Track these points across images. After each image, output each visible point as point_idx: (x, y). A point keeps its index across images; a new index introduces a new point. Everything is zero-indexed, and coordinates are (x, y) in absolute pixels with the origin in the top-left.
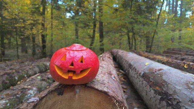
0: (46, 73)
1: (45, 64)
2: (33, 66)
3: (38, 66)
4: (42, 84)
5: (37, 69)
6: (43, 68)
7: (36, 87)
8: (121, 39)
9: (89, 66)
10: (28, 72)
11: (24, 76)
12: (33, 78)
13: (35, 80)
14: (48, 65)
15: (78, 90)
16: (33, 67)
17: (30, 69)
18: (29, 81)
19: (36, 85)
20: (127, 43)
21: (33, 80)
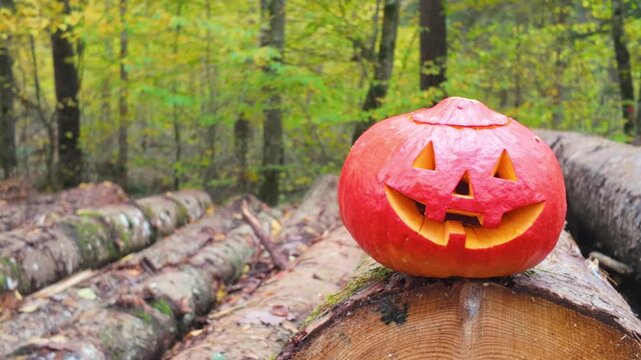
0: (119, 273)
1: (108, 220)
2: (44, 229)
3: (71, 230)
4: (120, 328)
5: (66, 248)
6: (98, 243)
7: (96, 346)
8: (561, 65)
9: (538, 197)
10: (20, 262)
11: (6, 283)
12: (58, 297)
13: (66, 307)
14: (121, 226)
15: (472, 305)
16: (46, 235)
17: (31, 244)
18: (38, 310)
19: (90, 333)
20: (608, 92)
21: (58, 308)
